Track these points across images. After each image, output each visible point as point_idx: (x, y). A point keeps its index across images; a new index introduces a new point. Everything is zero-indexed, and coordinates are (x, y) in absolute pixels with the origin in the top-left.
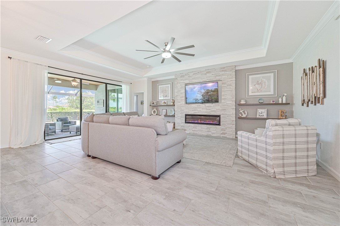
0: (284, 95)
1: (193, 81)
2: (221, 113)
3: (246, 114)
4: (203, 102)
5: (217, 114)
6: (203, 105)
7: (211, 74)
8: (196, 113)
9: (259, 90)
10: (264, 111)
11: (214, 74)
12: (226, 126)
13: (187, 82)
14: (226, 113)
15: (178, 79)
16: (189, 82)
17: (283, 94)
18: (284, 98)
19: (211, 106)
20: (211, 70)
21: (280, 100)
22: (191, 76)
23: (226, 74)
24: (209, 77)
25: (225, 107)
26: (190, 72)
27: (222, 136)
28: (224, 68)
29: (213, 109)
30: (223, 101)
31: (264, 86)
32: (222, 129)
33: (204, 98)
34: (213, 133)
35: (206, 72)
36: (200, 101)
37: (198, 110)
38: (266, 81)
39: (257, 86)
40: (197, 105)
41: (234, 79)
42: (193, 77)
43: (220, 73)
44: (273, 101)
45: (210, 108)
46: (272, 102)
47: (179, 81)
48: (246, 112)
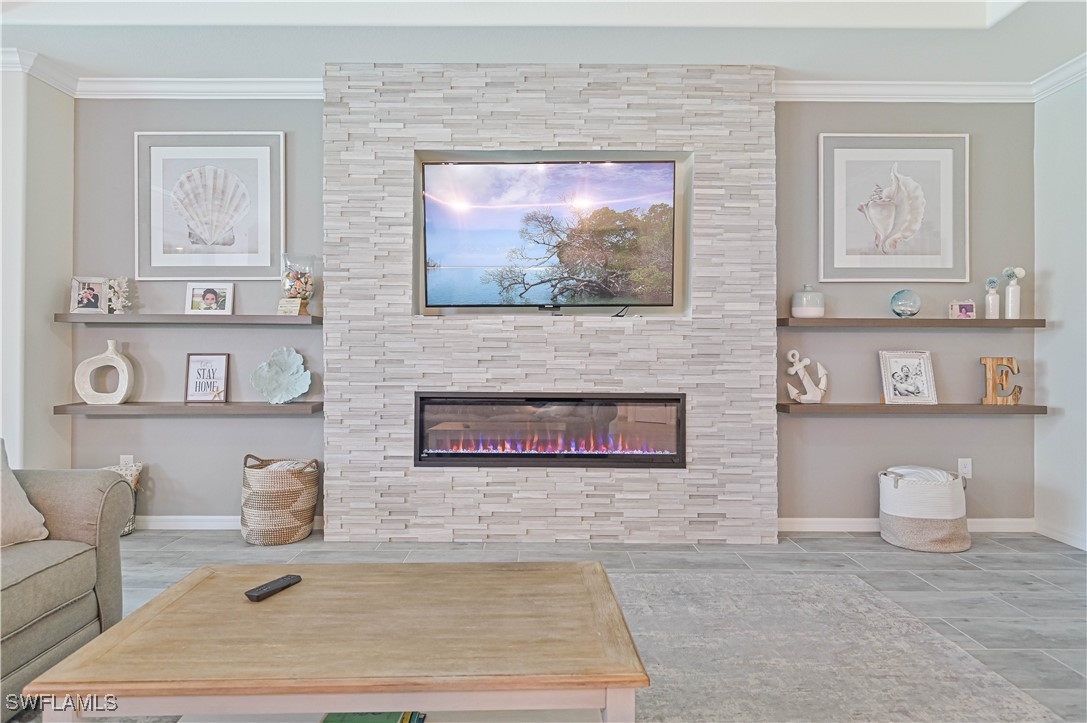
0: (1011, 276)
1: (483, 134)
2: (693, 380)
3: (823, 384)
4: (561, 300)
5: (659, 384)
6: (563, 324)
7: (623, 101)
8: (505, 381)
9: (887, 238)
10: (916, 361)
11: (640, 107)
12: (720, 469)
13: (435, 137)
14: (718, 378)
15: (355, 105)
16: (453, 141)
17: (1006, 270)
18: (1013, 292)
19: (621, 331)
20: (625, 74)
21: (992, 300)
22: (468, 99)
23: (721, 113)
24: (609, 121)
25: (716, 337)
26: (463, 66)
27: (693, 537)
28: (709, 72)
29: (633, 355)
30: (696, 298)
31: (909, 217)
32: (693, 491)
33: (572, 274)
34: (633, 527)
35: (584, 82)
36: (541, 294)
37: (526, 356)
38: (920, 193)
39: (872, 212)
40: (511, 318)
41: (771, 154)
42: (485, 108)
43: (680, 107)
44: (961, 307)
45: (612, 347)
46: (955, 314)
47: (366, 123)
48: (821, 372)
